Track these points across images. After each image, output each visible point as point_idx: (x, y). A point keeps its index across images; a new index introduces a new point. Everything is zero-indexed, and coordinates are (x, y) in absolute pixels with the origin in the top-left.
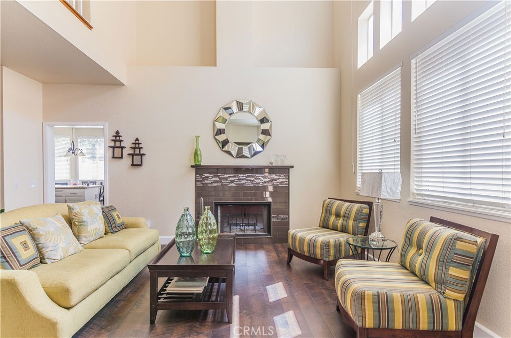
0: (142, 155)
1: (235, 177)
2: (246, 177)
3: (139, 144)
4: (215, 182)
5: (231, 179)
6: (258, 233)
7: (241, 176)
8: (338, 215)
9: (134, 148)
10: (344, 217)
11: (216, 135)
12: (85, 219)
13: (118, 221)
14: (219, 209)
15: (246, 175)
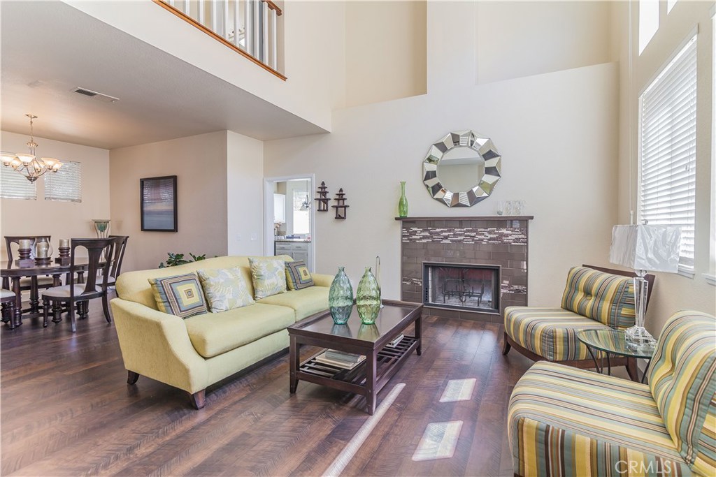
0: (345, 207)
1: (450, 231)
2: (465, 232)
3: (343, 195)
4: (424, 237)
5: (444, 234)
6: (482, 307)
7: (458, 231)
8: (587, 293)
9: (338, 200)
10: (596, 296)
11: (425, 179)
12: (262, 273)
13: (304, 278)
14: (430, 274)
15: (465, 229)
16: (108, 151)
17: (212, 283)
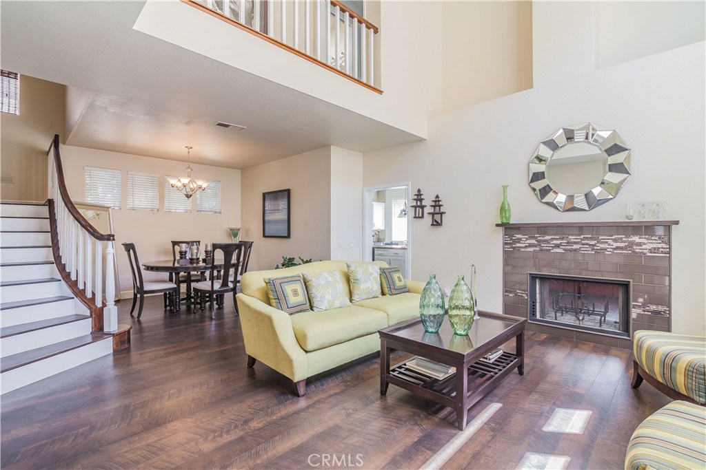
0: (441, 214)
1: (562, 239)
2: (582, 240)
3: (439, 201)
4: (530, 245)
5: (555, 242)
7: (572, 238)
9: (434, 206)
11: (532, 181)
12: (358, 277)
14: (537, 283)
15: (582, 237)
16: (240, 171)
17: (314, 284)
